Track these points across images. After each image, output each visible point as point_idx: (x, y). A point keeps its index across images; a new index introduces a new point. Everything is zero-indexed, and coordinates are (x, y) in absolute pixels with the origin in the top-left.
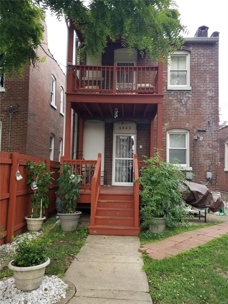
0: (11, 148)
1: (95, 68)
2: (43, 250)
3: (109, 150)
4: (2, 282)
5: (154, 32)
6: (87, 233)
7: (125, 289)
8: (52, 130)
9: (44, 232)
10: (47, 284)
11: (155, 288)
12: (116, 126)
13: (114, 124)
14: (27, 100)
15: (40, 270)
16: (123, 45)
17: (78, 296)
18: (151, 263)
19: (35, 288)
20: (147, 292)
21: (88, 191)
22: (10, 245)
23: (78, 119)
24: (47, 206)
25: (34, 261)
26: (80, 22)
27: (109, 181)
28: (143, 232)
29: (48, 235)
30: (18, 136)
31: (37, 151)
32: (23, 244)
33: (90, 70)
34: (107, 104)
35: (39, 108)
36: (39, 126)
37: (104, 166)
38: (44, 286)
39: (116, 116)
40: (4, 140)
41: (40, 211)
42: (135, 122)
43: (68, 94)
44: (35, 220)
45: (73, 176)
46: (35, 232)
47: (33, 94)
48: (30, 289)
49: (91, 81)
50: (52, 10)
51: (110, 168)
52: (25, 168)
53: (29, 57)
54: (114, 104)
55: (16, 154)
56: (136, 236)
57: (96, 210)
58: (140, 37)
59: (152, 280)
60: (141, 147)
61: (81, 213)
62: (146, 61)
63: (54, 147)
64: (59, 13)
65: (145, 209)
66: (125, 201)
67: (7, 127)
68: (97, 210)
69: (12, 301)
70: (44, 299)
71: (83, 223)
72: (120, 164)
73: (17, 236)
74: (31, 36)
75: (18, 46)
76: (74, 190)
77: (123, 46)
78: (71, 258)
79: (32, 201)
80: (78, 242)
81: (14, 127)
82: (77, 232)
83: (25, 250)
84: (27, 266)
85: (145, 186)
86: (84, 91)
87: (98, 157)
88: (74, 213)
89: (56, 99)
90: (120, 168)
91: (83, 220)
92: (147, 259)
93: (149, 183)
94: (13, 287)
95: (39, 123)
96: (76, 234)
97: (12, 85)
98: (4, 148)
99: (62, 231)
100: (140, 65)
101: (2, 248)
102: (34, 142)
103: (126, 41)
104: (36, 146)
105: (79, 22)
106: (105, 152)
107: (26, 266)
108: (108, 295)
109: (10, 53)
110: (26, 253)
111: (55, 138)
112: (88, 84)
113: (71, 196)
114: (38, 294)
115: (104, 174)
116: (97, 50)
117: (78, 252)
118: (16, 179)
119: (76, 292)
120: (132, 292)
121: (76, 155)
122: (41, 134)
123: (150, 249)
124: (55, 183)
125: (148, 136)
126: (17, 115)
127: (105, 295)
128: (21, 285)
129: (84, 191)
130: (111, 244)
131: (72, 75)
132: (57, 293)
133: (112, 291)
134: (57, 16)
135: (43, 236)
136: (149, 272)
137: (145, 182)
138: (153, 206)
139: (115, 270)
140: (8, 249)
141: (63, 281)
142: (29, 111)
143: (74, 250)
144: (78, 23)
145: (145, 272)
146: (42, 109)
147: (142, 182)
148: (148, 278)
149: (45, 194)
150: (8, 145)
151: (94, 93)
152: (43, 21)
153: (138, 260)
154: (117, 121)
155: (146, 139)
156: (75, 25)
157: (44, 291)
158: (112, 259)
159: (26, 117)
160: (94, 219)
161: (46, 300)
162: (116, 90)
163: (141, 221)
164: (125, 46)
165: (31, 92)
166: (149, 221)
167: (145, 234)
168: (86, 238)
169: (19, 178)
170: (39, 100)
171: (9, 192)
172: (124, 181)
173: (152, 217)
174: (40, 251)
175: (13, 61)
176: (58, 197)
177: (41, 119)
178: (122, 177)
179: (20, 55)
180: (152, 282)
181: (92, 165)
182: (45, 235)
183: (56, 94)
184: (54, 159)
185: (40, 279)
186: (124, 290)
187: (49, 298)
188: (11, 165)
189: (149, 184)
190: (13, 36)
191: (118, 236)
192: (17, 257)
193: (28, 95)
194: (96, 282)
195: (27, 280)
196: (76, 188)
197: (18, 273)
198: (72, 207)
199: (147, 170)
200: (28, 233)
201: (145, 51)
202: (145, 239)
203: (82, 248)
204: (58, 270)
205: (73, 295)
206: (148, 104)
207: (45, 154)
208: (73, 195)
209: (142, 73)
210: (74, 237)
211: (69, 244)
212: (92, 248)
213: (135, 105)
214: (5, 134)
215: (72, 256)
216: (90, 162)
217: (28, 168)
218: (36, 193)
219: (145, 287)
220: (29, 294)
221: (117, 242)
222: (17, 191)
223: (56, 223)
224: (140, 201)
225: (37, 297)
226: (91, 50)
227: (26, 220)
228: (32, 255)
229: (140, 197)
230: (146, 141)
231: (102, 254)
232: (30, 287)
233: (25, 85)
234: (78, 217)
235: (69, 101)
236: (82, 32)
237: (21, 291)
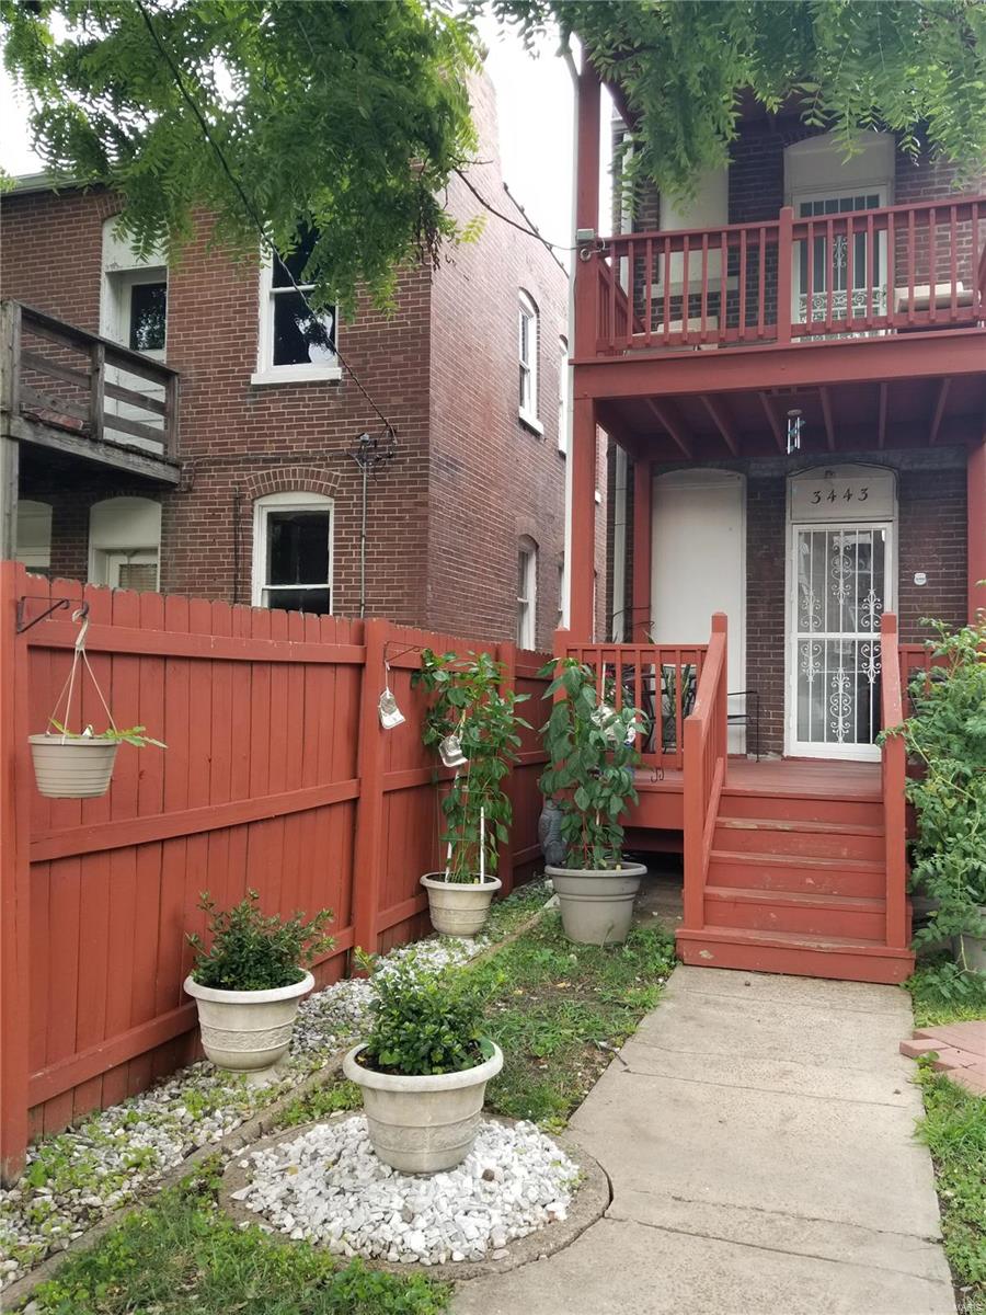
0: (372, 602)
1: (695, 240)
2: (474, 1013)
3: (767, 597)
4: (326, 1126)
5: (956, 40)
6: (670, 957)
7: (828, 1215)
8: (526, 523)
9: (495, 942)
10: (496, 1153)
11: (971, 1224)
12: (799, 491)
13: (788, 480)
14: (426, 406)
15: (461, 1091)
16: (808, 122)
17: (619, 1217)
18: (958, 1112)
19: (444, 1166)
20: (928, 1240)
21: (671, 779)
22: (365, 983)
23: (630, 469)
24: (503, 834)
25: (438, 1056)
26: (617, 48)
27: (769, 738)
28: (930, 970)
29: (510, 953)
30: (393, 553)
31: (467, 610)
32: (395, 984)
33: (672, 251)
34: (753, 393)
35: (474, 434)
36: (474, 511)
37: (748, 670)
38: (481, 1160)
39: (794, 443)
40: (343, 572)
41: (479, 856)
42: (891, 467)
43: (579, 367)
44: (457, 889)
45: (607, 712)
46: (459, 940)
47: (447, 377)
48: (426, 1166)
49: (677, 300)
50: (500, 16)
51: (772, 677)
52: (418, 678)
53: (414, 227)
54: (785, 389)
55: (378, 626)
56: (893, 988)
57: (710, 863)
58: (891, 71)
59: (959, 1187)
60: (920, 579)
61: (642, 869)
62: (936, 180)
63: (538, 594)
64: (529, 23)
65: (934, 865)
66: (839, 828)
67: (355, 519)
68: (713, 862)
69: (359, 1205)
70: (479, 1212)
71: (655, 914)
72: (819, 658)
73: (393, 951)
74: (419, 136)
75: (373, 187)
76: (611, 771)
77: (812, 123)
78: (599, 1059)
79: (445, 811)
80: (631, 991)
81: (380, 519)
82: (627, 952)
83: (406, 1007)
84: (411, 1074)
85: (932, 761)
86: (648, 346)
87: (713, 631)
88: (614, 868)
89: (538, 390)
90: (818, 678)
91: (658, 899)
92: (938, 1093)
93: (956, 748)
94: (366, 1153)
95: (475, 499)
96: (624, 960)
97: (368, 348)
98: (346, 601)
99: (567, 942)
100: (908, 198)
101: (336, 997)
102: (456, 576)
103: (821, 102)
104: (463, 590)
105: (614, 46)
106: (748, 608)
107: (407, 1071)
108: (750, 1230)
109: (344, 221)
110: (410, 1021)
111: (537, 558)
112: (668, 314)
113: (600, 798)
114: (459, 1189)
115: (749, 705)
116: (695, 159)
117: (628, 1036)
118: (381, 724)
119: (611, 1198)
120: (859, 1232)
121: (622, 624)
122: (483, 540)
123: (960, 1050)
124: (534, 740)
125: (956, 527)
126: (388, 470)
127: (735, 1231)
128: (392, 1148)
129: (655, 778)
130: (774, 1014)
131: (598, 284)
132: (533, 1194)
133: (766, 1215)
134: (523, 36)
135: (489, 958)
136: (945, 1151)
137: (937, 740)
138: (976, 856)
139: (789, 1127)
140: (357, 1000)
141: (560, 1148)
142: (432, 451)
143: (614, 1025)
144: (611, 52)
145: (927, 1149)
146: (482, 440)
147: (918, 741)
148: (942, 1175)
149: (496, 787)
150: (361, 589)
151: (691, 351)
152: (471, 68)
153: (897, 1092)
154: (804, 468)
155: (945, 543)
156: (596, 65)
157: (483, 1181)
158: (777, 1078)
159: (421, 475)
160: (701, 899)
161: (487, 1217)
162: (793, 326)
163: (919, 921)
164: (817, 122)
165: (440, 371)
166: (955, 920)
167: (934, 980)
168: (666, 977)
169: (392, 719)
170: (471, 401)
171: (355, 777)
172: (841, 739)
173: (968, 904)
174: (464, 1016)
175: (357, 249)
176: (548, 798)
177: (481, 482)
178: (834, 719)
179: (381, 222)
180: (956, 1197)
181: (689, 666)
182: (498, 955)
183: (538, 369)
184: (537, 644)
185: (462, 1132)
186: (822, 1216)
187: (500, 1212)
188: (359, 667)
189: (956, 750)
190: (348, 149)
191: (810, 981)
192: (377, 1034)
193: (428, 384)
194: (698, 1170)
195: (413, 1131)
196: (620, 765)
197: (380, 1096)
198: (607, 845)
199: (947, 684)
200: (434, 943)
201: (928, 133)
202: (938, 1002)
203: (646, 1018)
204: (544, 1102)
205: (600, 1212)
206: (949, 376)
207: (502, 623)
208: (606, 792)
209: (912, 237)
210: (616, 968)
211: (592, 1000)
212: (691, 1024)
213: (884, 387)
214: (347, 547)
215: (603, 1049)
216: (678, 654)
217: (428, 681)
218: (458, 782)
219: (924, 1216)
220: (423, 1185)
221: (803, 1004)
222: (387, 771)
223: (547, 906)
224: (913, 831)
225: (452, 1202)
226: (668, 164)
227: (424, 889)
228: (429, 1028)
229: (912, 810)
230: (948, 551)
231: (735, 1051)
232: (425, 1160)
233: (413, 344)
234: (634, 886)
235: (586, 397)
236: (625, 88)
237: (394, 1170)
